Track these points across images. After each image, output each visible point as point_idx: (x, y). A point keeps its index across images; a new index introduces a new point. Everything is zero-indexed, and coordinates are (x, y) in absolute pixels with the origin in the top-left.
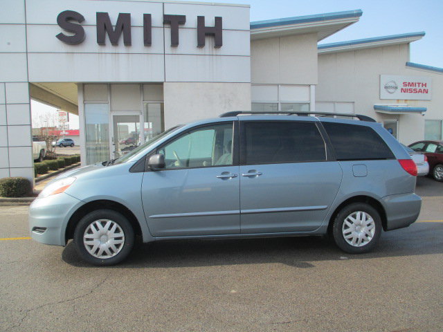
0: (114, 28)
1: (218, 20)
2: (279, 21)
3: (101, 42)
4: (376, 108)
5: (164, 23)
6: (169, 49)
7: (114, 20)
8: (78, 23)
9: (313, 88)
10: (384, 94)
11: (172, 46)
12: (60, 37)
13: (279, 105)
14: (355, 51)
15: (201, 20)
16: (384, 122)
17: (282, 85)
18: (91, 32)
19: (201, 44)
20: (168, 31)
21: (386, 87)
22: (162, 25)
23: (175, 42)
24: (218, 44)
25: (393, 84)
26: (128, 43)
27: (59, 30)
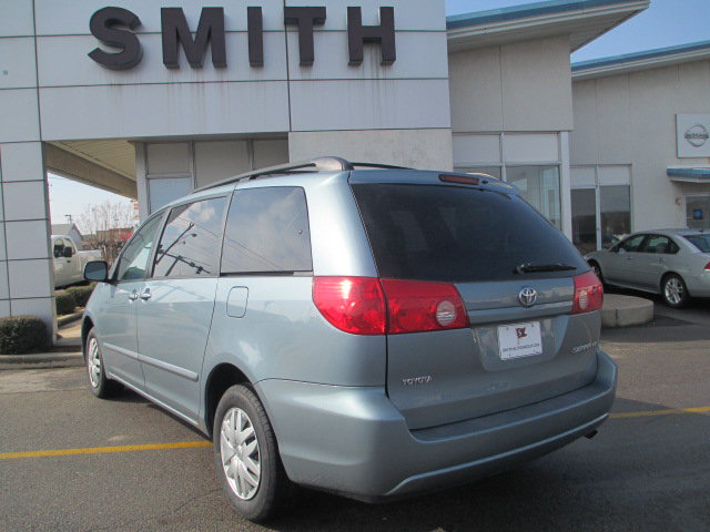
0: (194, 36)
1: (387, 13)
2: (499, 12)
3: (171, 62)
4: (670, 173)
5: (285, 24)
6: (296, 72)
7: (193, 19)
8: (128, 29)
9: (564, 136)
10: (686, 149)
11: (301, 65)
12: (96, 55)
13: (504, 169)
14: (630, 74)
15: (354, 13)
16: (688, 199)
17: (507, 133)
18: (153, 45)
19: (355, 60)
20: (294, 39)
21: (688, 136)
22: (282, 27)
23: (307, 59)
24: (388, 58)
25: (699, 131)
26: (221, 62)
27: (94, 44)
